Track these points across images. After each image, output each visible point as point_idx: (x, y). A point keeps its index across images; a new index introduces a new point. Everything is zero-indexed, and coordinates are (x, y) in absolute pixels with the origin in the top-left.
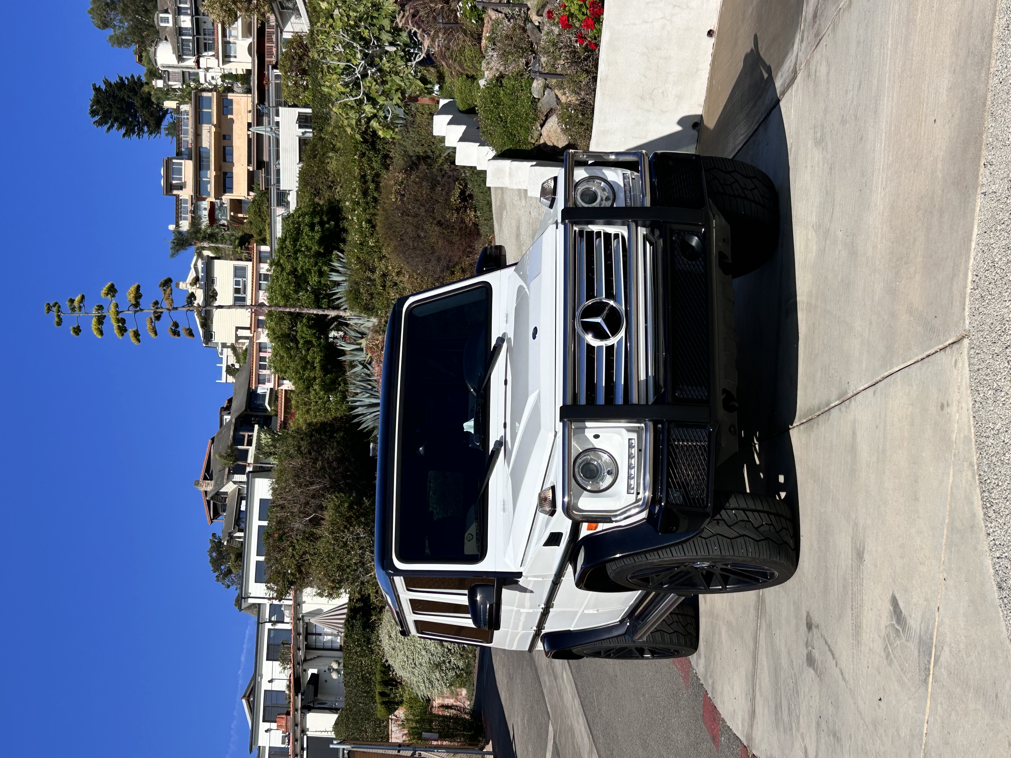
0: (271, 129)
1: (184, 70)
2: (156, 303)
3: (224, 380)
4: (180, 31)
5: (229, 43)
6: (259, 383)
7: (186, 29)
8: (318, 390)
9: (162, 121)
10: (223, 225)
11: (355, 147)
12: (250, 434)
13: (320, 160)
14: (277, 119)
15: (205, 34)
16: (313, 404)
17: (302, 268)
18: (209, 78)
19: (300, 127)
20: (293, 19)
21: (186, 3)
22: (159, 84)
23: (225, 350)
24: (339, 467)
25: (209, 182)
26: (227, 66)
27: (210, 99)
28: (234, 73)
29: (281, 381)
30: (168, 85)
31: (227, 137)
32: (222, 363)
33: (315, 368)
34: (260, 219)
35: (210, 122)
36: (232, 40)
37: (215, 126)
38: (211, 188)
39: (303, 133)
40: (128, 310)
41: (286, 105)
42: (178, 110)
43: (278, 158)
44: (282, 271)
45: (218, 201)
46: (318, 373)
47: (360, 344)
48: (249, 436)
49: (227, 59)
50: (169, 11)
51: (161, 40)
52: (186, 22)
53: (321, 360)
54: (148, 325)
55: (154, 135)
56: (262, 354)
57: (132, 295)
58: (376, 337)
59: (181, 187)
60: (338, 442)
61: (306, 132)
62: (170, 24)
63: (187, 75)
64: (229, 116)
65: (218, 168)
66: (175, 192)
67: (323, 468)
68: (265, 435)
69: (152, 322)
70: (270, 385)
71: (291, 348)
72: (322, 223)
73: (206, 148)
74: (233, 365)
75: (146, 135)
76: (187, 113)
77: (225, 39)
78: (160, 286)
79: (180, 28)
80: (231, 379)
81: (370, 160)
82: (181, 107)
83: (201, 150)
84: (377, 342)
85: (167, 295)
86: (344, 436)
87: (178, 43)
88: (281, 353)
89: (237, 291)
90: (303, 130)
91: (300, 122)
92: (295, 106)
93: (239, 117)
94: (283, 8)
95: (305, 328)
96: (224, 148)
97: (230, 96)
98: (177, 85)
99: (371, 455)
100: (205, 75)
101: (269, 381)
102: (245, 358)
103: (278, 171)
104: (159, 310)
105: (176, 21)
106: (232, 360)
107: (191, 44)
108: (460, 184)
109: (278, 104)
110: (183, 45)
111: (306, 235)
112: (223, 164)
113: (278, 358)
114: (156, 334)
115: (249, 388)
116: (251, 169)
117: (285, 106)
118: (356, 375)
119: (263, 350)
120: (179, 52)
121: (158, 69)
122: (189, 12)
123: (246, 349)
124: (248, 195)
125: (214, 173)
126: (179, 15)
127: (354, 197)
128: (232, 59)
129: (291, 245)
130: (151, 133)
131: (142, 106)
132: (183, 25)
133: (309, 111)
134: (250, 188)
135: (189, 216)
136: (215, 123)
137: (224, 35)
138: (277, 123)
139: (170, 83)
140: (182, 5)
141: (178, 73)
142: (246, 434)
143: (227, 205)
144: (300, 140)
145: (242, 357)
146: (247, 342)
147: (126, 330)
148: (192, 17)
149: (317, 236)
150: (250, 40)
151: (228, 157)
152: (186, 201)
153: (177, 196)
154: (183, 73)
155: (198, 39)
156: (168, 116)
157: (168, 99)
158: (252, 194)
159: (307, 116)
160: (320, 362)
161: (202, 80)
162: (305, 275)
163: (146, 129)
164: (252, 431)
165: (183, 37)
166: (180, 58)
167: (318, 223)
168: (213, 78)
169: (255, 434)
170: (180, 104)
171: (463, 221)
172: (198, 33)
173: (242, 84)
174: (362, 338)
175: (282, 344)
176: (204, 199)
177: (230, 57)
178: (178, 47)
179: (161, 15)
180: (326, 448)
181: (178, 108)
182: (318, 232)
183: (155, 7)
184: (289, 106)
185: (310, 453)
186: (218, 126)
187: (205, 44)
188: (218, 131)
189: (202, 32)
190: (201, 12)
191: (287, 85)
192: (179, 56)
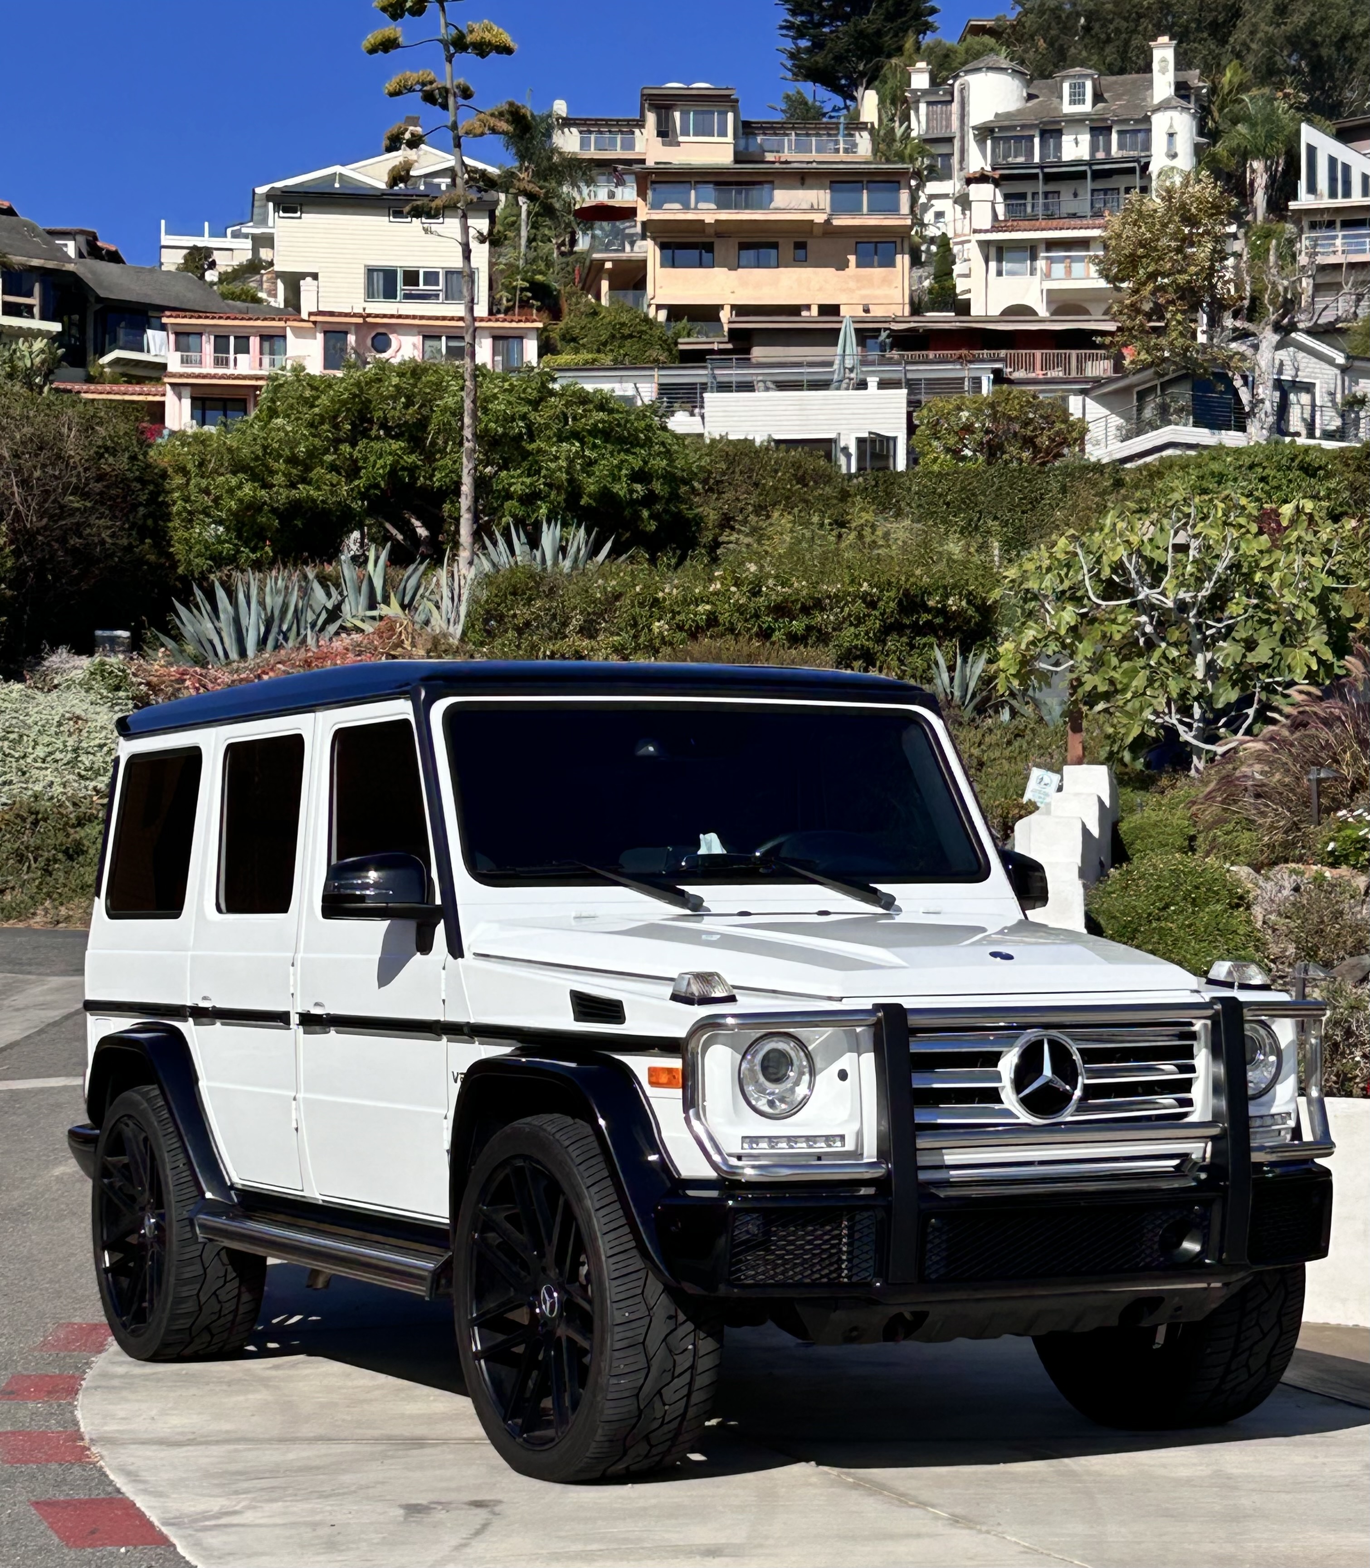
0: (851, 370)
1: (957, 143)
2: (466, 93)
3: (166, 240)
4: (1052, 131)
5: (1034, 258)
6: (177, 334)
7: (1058, 147)
8: (240, 493)
9: (824, 83)
10: (573, 242)
11: (889, 583)
12: (36, 311)
13: (794, 493)
14: (873, 381)
15: (1046, 195)
16: (204, 483)
17: (540, 450)
18: (939, 205)
19: (860, 441)
20: (1116, 421)
21: (1121, 147)
22: (920, 80)
23: (248, 244)
24: (67, 552)
25: (686, 207)
26: (974, 252)
27: (894, 209)
28: (957, 269)
29: (187, 392)
30: (918, 102)
31: (801, 252)
32: (212, 235)
33: (293, 485)
34: (603, 338)
35: (837, 208)
36: (1041, 264)
37: (828, 222)
38: (672, 212)
39: (845, 450)
40: (447, 25)
41: (913, 404)
42: (855, 125)
43: (782, 386)
44: (529, 402)
45: (639, 229)
46: (283, 495)
47: (386, 601)
48: (30, 308)
49: (993, 252)
50: (1100, 105)
51: (1028, 83)
52: (1076, 148)
53: (314, 501)
54: (413, 76)
55: (789, 63)
56: (254, 342)
57: (488, 36)
58: (420, 641)
59: (664, 133)
60: (129, 548)
61: (848, 456)
62: (1067, 108)
63: (943, 149)
64: (852, 258)
65: (723, 230)
66: (651, 118)
67: (64, 511)
68: (42, 351)
69: (424, 84)
70: (174, 362)
71: (336, 427)
72: (650, 499)
73: (771, 200)
74: (212, 265)
75: (789, 45)
76: (851, 148)
77: (1043, 246)
78: (511, 104)
79: (1059, 133)
80: (172, 260)
81: (860, 621)
82: (866, 135)
83: (767, 186)
84: (407, 644)
85: (492, 121)
86: (147, 563)
87: (1023, 127)
88: (324, 400)
89: (411, 277)
90: (853, 450)
91: (873, 441)
92: (911, 429)
93: (852, 284)
94: (1141, 396)
95: (389, 459)
96: (775, 246)
97: (903, 261)
98: (919, 123)
99: (99, 633)
100: (946, 196)
101: (185, 361)
102: (234, 297)
103: (747, 387)
104: (451, 101)
105: (1076, 121)
106: (225, 262)
107: (1021, 159)
109: (912, 385)
110: (1018, 138)
111: (622, 461)
112: (734, 243)
113: (308, 393)
114: (394, 94)
115: (162, 309)
116: (725, 315)
117: (910, 403)
118: (305, 592)
119: (266, 345)
120: (1001, 128)
121: (956, 77)
122: (1100, 155)
123: (259, 301)
124: (659, 307)
125: (709, 218)
126: (1092, 129)
127: (771, 582)
128: (993, 265)
129: (595, 425)
130: (793, 56)
131: (861, 34)
132: (1067, 140)
133: (901, 464)
134: (676, 312)
135: (593, 153)
136: (836, 222)
137: (1051, 245)
138: (862, 385)
139: (923, 107)
140: (1114, 136)
141: (949, 126)
142: (34, 301)
143: (628, 253)
144: (829, 441)
145: (236, 287)
146: (279, 302)
147: (395, 17)
148: (1089, 164)
149: (620, 489)
150: (1043, 311)
151: (752, 253)
152: (629, 145)
153: (640, 123)
154: (950, 140)
155: (1035, 177)
156: (838, 101)
157: (882, 102)
158: (662, 316)
159: (887, 457)
160: (308, 496)
161: (932, 187)
162: (524, 459)
163: (804, 43)
164: (43, 317)
165: (1037, 141)
166: (985, 132)
167: (651, 492)
168: (939, 215)
169: (36, 324)
170: (871, 130)
172: (1049, 178)
173: (930, 291)
174: (403, 607)
175: (344, 403)
176: (642, 193)
177: (1000, 260)
178: (1013, 128)
179: (1089, 85)
180: (114, 518)
181: (862, 127)
182: (631, 491)
183: (1108, 70)
184: (909, 415)
185: (100, 478)
186: (828, 231)
187: (1023, 196)
188: (816, 230)
189: (1051, 187)
190: (1101, 184)
191: (959, 409)
192: (991, 130)
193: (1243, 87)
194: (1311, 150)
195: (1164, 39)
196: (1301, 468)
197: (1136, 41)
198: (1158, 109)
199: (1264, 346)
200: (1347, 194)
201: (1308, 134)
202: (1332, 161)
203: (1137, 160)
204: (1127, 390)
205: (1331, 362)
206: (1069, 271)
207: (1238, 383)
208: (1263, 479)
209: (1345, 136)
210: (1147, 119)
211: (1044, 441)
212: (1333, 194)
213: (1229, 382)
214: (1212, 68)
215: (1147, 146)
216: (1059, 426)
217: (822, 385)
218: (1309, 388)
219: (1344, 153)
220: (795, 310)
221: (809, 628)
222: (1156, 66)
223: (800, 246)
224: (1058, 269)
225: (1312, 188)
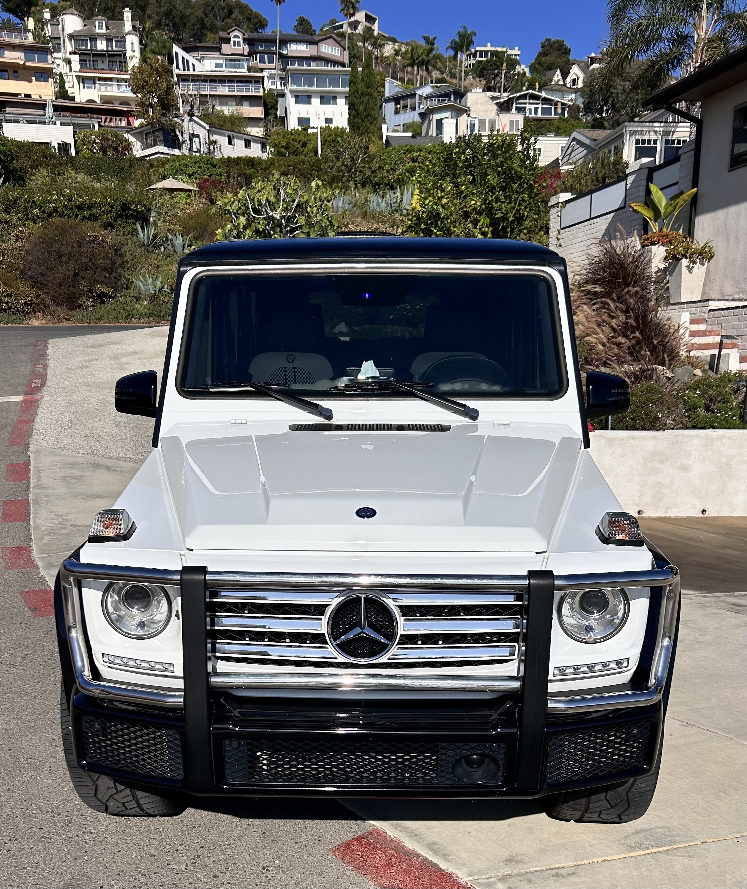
0: (52, 118)
1: (62, 39)
4: (93, 39)
5: (95, 84)
7: (96, 44)
9: (12, 14)
11: (117, 200)
13: (44, 162)
14: (58, 123)
15: (93, 61)
18: (57, 61)
19: (58, 144)
20: (139, 143)
21: (116, 46)
22: (47, 15)
26: (73, 79)
27: (46, 61)
28: (67, 85)
30: (47, 23)
31: (16, 75)
35: (26, 60)
36: (97, 86)
37: (24, 64)
39: (54, 147)
41: (75, 132)
42: (26, 30)
43: (29, 122)
49: (81, 80)
50: (108, 31)
51: (84, 20)
52: (101, 45)
61: (55, 149)
62: (98, 31)
63: (57, 41)
64: (34, 78)
76: (27, 38)
77: (97, 80)
79: (96, 39)
81: (108, 212)
82: (30, 33)
87: (84, 36)
90: (56, 147)
91: (63, 144)
92: (75, 142)
93: (35, 87)
94: (146, 135)
96: (7, 71)
97: (51, 81)
98: (48, 31)
100: (60, 58)
103: (17, 122)
105: (101, 35)
107: (84, 48)
108: (112, 292)
109: (74, 125)
110: (83, 40)
117: (73, 131)
120: (77, 36)
121: (59, 16)
122: (110, 49)
126: (106, 39)
128: (81, 85)
132: (99, 42)
133: (73, 153)
136: (27, 64)
137: (100, 79)
138: (55, 124)
139: (49, 26)
140: (114, 42)
141: (58, 33)
144: (48, 143)
148: (107, 51)
150: (99, 102)
154: (60, 38)
155: (89, 54)
156: (19, 21)
157: (34, 22)
159: (68, 150)
161: (55, 55)
165: (88, 41)
166: (71, 37)
168: (58, 65)
170: (33, 33)
171: (81, 295)
172: (94, 55)
173: (60, 92)
177: (84, 83)
178: (80, 36)
179: (104, 23)
181: (29, 31)
183: (109, 19)
184: (74, 136)
186: (24, 67)
187: (86, 61)
188: (21, 67)
189: (95, 59)
190: (111, 59)
191: (91, 135)
192: (73, 36)
193: (152, 29)
194: (177, 54)
195: (127, 9)
196: (211, 164)
197: (117, 10)
198: (127, 34)
199: (185, 120)
200: (188, 70)
201: (176, 48)
202: (183, 58)
203: (122, 51)
204: (141, 132)
205: (204, 128)
206: (106, 88)
207: (178, 133)
208: (199, 167)
209: (187, 50)
210: (124, 37)
211: (120, 149)
212: (184, 70)
213: (175, 132)
214: (142, 22)
215: (125, 47)
216: (124, 143)
217: (44, 123)
218: (198, 136)
219: (187, 56)
220: (16, 95)
221: (91, 215)
222: (125, 18)
223: (15, 72)
224: (103, 88)
225: (178, 67)
